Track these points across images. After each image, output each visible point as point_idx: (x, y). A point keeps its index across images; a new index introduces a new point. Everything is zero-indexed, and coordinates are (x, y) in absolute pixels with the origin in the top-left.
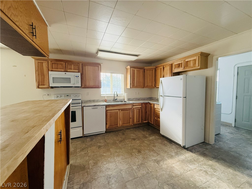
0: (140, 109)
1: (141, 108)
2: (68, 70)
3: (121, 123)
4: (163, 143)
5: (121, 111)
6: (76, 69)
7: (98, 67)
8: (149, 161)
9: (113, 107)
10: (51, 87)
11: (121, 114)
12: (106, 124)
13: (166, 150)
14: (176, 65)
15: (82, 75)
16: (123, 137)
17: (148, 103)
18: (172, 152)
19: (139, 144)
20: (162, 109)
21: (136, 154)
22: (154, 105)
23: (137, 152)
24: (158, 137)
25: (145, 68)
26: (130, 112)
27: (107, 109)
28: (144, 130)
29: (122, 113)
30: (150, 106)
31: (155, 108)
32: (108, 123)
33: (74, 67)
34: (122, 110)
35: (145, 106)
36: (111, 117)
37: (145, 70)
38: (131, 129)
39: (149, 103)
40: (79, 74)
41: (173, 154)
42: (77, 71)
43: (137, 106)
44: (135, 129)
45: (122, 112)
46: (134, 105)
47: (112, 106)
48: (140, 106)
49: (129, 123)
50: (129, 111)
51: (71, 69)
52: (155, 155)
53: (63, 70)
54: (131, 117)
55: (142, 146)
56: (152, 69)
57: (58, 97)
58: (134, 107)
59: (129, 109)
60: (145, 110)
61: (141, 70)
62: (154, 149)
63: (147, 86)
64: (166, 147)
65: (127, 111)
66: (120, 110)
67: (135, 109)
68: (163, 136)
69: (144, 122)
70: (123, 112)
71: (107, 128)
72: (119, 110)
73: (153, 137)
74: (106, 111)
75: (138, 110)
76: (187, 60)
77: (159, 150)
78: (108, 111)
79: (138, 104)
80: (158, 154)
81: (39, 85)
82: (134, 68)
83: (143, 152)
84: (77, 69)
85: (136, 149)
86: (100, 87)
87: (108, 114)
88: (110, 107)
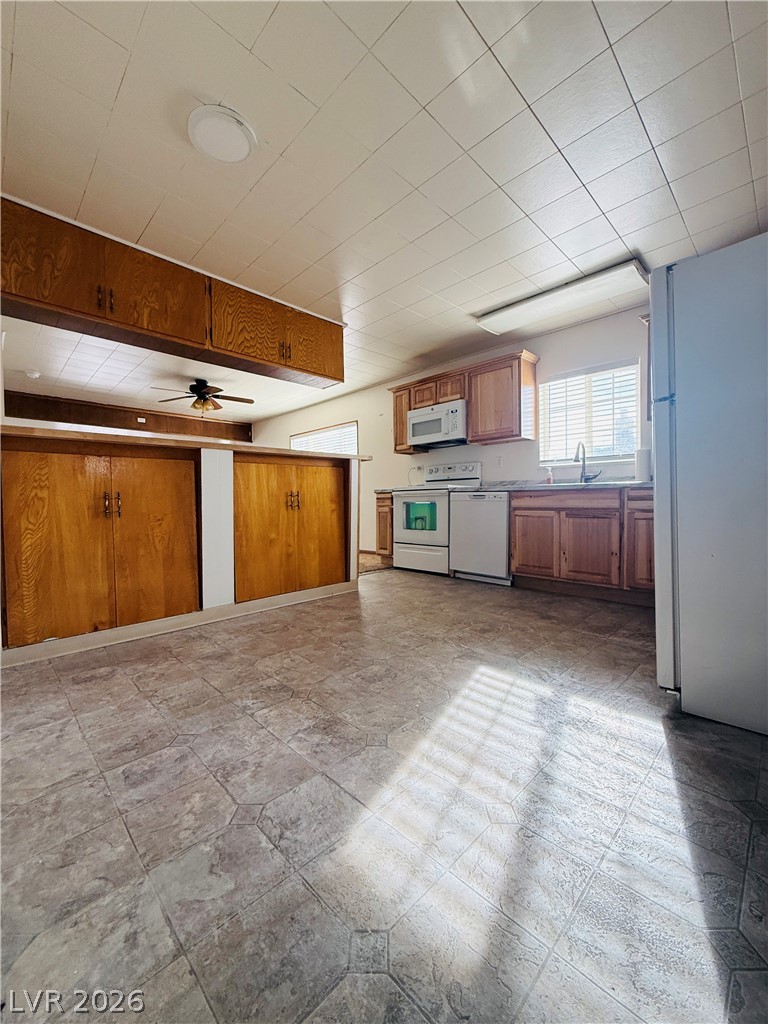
2: (441, 400)
3: (564, 565)
5: (567, 516)
6: (456, 393)
7: (511, 366)
9: (538, 496)
10: (414, 446)
11: (565, 527)
12: (510, 556)
15: (468, 404)
26: (610, 525)
27: (515, 503)
29: (571, 526)
32: (517, 553)
33: (452, 387)
34: (572, 513)
36: (525, 535)
40: (460, 405)
42: (458, 396)
45: (571, 520)
46: (634, 494)
47: (531, 494)
50: (607, 521)
51: (446, 395)
53: (431, 403)
54: (616, 549)
57: (431, 472)
58: (636, 505)
59: (604, 512)
65: (595, 520)
66: (563, 514)
67: (637, 515)
70: (577, 520)
71: (513, 569)
72: (558, 510)
74: (512, 510)
78: (517, 512)
81: (396, 445)
84: (458, 390)
87: (519, 522)
88: (524, 497)
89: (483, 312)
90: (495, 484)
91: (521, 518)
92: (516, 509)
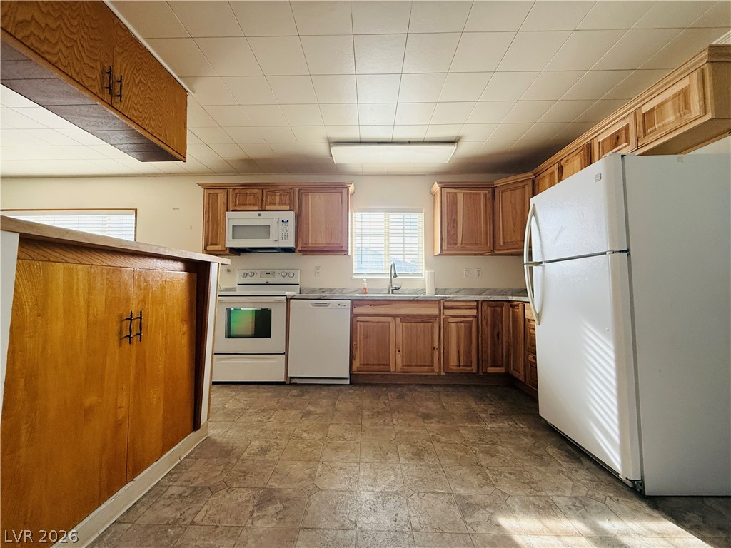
0: (470, 322)
1: (475, 317)
2: (267, 208)
3: (399, 361)
4: (538, 452)
6: (285, 204)
8: (435, 493)
9: (376, 305)
10: (230, 248)
11: (399, 330)
12: (352, 357)
13: (536, 476)
14: (603, 141)
15: (298, 217)
17: (505, 303)
18: (559, 493)
19: (431, 434)
21: (402, 459)
22: (524, 306)
23: (409, 455)
24: (526, 430)
25: (497, 183)
26: (432, 328)
27: (357, 310)
28: (480, 398)
29: (404, 329)
30: (513, 312)
31: (527, 320)
32: (357, 354)
33: (280, 198)
34: (406, 318)
35: (494, 314)
36: (366, 337)
37: (497, 190)
39: (509, 301)
40: (291, 216)
41: (561, 501)
42: (288, 208)
43: (460, 309)
44: (450, 389)
45: (404, 324)
46: (447, 304)
47: (371, 303)
48: (474, 312)
49: (428, 366)
50: (430, 324)
51: (274, 204)
52: (475, 480)
53: (256, 208)
54: (436, 345)
55: (438, 441)
56: (521, 184)
57: (246, 275)
58: (448, 312)
59: (429, 319)
60: (494, 326)
61: (482, 192)
62: (483, 463)
63: (504, 243)
64: (542, 469)
65: (422, 324)
66: (398, 319)
67: (451, 320)
68: (553, 430)
69: (490, 370)
70: (409, 324)
71: (355, 368)
72: (394, 316)
73: (506, 425)
74: (353, 317)
75: (463, 324)
77: (501, 469)
78: (358, 318)
79: (464, 304)
80: (487, 481)
81: (206, 245)
82: (455, 188)
83: (429, 459)
84: (288, 202)
85: (412, 446)
86: (343, 249)
87: (360, 327)
88: (365, 305)
89: (336, 140)
90: (314, 291)
91: (362, 324)
92: (357, 315)
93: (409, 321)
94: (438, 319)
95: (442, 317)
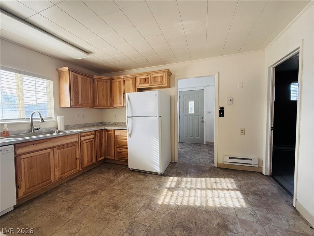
0: (92, 141)
1: (94, 138)
3: (57, 173)
4: (138, 179)
5: (58, 149)
8: (138, 212)
9: (36, 144)
11: (56, 155)
12: (18, 187)
13: (147, 186)
14: (141, 79)
16: (71, 197)
17: (104, 130)
18: (154, 186)
19: (108, 197)
20: (130, 135)
21: (113, 214)
22: (114, 131)
23: (113, 210)
24: (128, 175)
25: (95, 76)
26: (76, 148)
27: (19, 151)
28: (102, 173)
29: (60, 155)
30: (107, 133)
31: (115, 136)
32: (23, 183)
34: (59, 147)
35: (100, 135)
36: (31, 167)
37: (95, 80)
38: (81, 178)
39: (105, 129)
41: (157, 187)
43: (88, 136)
44: (85, 175)
45: (59, 151)
46: (82, 135)
47: (33, 143)
48: (93, 136)
50: (74, 147)
52: (139, 199)
54: (78, 157)
55: (114, 197)
56: (105, 81)
58: (82, 138)
59: (74, 143)
60: (100, 140)
61: (89, 79)
62: (134, 192)
63: (99, 104)
64: (145, 183)
65: (70, 148)
66: (55, 149)
67: (84, 142)
68: (133, 171)
69: (100, 159)
70: (62, 150)
71: (20, 195)
72: (52, 148)
73: (122, 177)
74: (17, 156)
75: (89, 143)
76: (154, 76)
77: (139, 190)
78: (22, 157)
79: (89, 133)
80: (142, 196)
82: (78, 73)
83: (121, 205)
85: (109, 206)
88: (28, 145)
91: (26, 159)
92: (20, 155)
93: (63, 148)
94: (78, 143)
95: (80, 141)
